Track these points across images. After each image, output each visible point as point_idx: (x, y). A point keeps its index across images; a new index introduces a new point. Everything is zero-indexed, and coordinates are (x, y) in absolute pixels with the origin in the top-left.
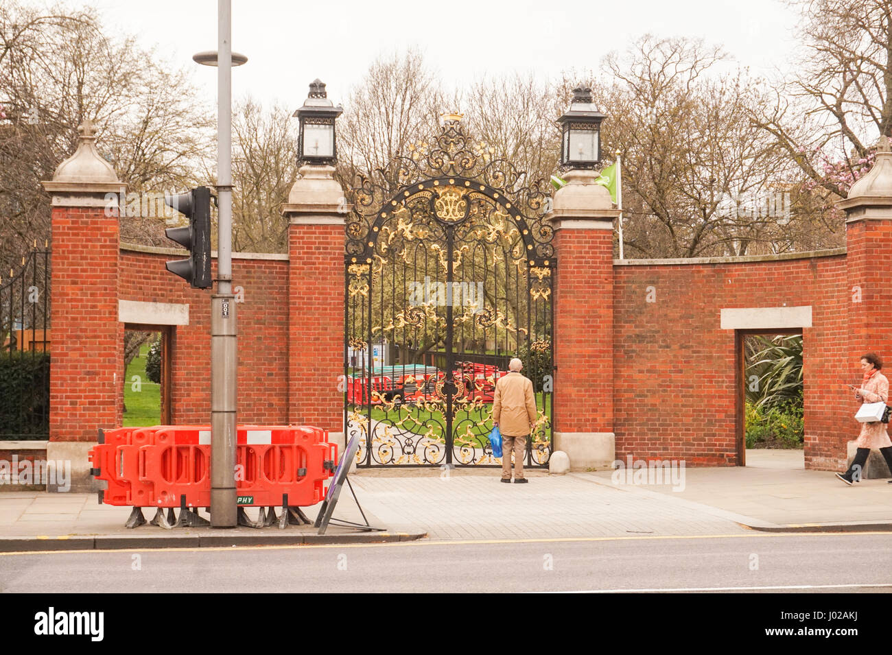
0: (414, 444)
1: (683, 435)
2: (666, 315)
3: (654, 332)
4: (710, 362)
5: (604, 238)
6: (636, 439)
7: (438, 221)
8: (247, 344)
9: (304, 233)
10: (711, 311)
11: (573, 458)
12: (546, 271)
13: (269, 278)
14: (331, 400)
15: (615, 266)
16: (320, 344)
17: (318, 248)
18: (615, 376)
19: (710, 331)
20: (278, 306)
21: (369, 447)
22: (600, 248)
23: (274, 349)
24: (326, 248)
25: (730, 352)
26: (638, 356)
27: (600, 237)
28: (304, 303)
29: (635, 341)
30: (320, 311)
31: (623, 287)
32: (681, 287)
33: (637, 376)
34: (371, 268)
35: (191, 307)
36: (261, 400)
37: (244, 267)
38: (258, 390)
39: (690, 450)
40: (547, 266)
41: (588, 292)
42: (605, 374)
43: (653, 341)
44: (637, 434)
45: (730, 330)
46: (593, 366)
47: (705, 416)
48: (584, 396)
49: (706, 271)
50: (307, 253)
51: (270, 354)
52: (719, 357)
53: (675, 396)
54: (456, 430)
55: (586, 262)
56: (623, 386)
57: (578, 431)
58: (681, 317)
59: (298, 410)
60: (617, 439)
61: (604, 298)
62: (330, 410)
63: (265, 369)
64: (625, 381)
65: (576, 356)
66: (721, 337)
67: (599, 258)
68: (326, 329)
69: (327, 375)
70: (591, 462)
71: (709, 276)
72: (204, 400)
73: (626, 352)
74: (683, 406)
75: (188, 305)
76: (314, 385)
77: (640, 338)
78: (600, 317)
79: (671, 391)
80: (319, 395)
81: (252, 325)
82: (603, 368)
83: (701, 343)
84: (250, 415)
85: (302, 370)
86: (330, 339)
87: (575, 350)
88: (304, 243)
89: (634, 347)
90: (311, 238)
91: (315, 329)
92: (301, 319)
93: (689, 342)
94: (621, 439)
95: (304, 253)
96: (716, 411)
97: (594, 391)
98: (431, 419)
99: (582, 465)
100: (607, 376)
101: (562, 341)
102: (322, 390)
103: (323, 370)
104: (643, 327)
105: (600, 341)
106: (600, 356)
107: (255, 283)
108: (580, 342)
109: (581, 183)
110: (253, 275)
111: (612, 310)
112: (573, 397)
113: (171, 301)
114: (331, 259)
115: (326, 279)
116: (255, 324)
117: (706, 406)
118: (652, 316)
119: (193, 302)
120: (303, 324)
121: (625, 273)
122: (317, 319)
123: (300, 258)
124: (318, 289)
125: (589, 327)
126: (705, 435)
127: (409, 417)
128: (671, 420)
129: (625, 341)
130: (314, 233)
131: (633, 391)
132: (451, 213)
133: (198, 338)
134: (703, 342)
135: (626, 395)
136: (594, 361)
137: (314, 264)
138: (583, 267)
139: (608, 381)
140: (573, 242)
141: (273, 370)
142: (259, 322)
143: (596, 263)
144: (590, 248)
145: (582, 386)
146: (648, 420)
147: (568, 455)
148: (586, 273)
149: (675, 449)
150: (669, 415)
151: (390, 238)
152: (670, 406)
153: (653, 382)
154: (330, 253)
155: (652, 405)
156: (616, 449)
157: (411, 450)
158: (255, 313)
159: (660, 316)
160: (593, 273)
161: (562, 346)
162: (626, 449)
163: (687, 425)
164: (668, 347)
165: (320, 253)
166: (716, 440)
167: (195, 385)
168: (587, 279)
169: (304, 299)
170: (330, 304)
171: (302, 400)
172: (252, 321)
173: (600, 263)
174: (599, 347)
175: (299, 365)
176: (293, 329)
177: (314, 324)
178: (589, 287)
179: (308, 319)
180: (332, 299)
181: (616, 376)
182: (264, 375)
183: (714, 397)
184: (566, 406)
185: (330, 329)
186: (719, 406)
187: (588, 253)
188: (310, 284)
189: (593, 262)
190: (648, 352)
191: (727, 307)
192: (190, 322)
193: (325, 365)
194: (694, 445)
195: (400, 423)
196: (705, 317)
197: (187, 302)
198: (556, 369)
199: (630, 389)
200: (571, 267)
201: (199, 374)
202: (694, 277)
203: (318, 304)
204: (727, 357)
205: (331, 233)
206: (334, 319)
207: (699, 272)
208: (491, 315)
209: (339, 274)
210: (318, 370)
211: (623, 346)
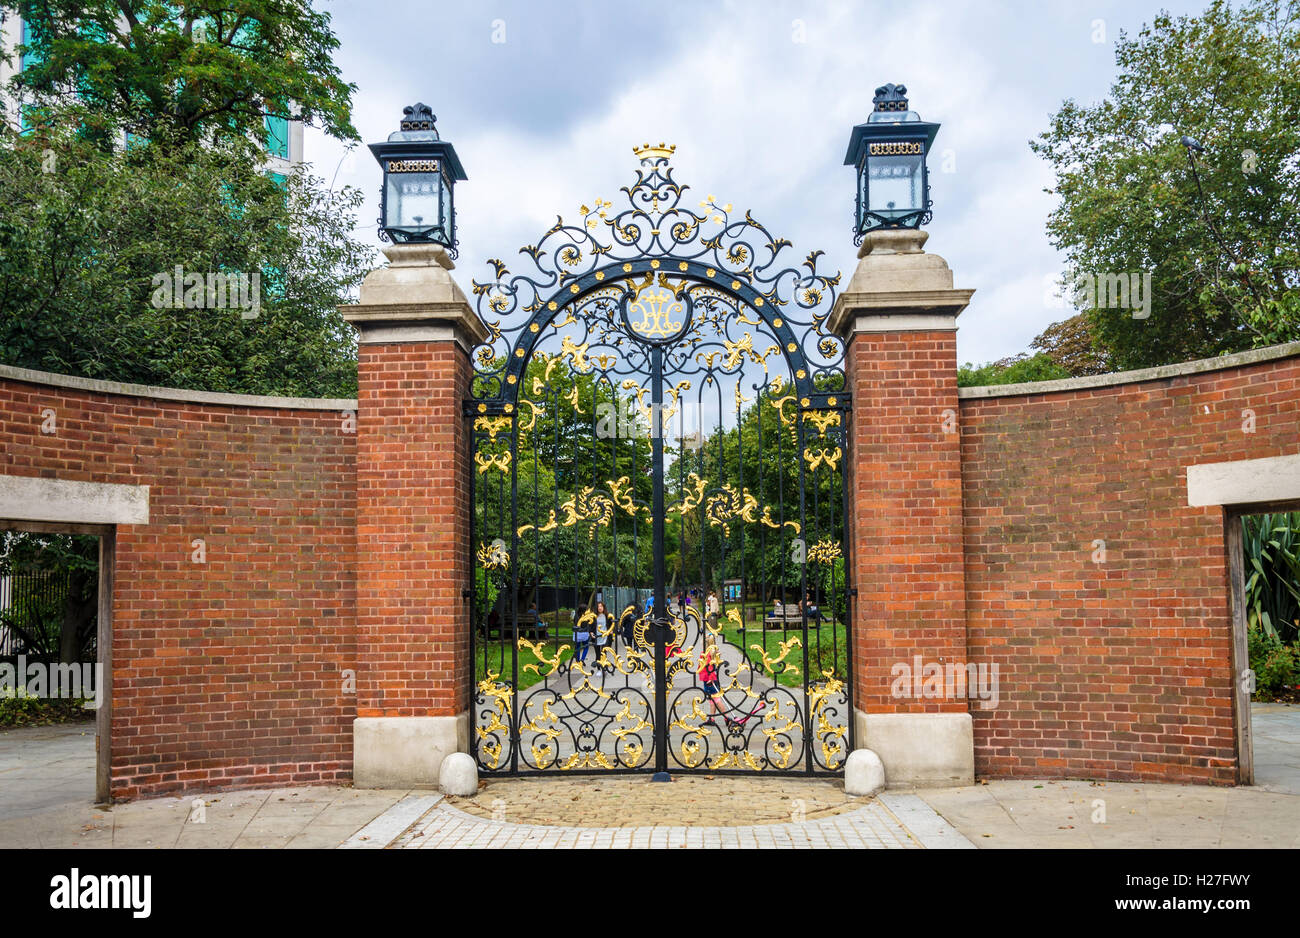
0: (597, 733)
1: (1110, 717)
2: (1067, 486)
3: (1043, 519)
4: (1166, 574)
5: (940, 346)
6: (1014, 724)
7: (634, 337)
8: (282, 559)
9: (383, 359)
10: (1164, 473)
11: (891, 762)
12: (833, 417)
13: (326, 442)
14: (433, 657)
15: (962, 401)
16: (413, 557)
17: (407, 385)
18: (968, 606)
19: (1163, 513)
20: (343, 492)
21: (515, 740)
22: (933, 365)
23: (334, 567)
24: (422, 385)
25: (1212, 551)
26: (1013, 566)
27: (931, 346)
28: (383, 484)
29: (1006, 538)
30: (412, 497)
31: (978, 439)
32: (1096, 431)
33: (1013, 604)
34: (515, 423)
35: (153, 491)
36: (310, 658)
37: (276, 422)
38: (304, 641)
39: (1128, 747)
40: (833, 409)
41: (912, 448)
42: (950, 602)
43: (1043, 535)
44: (1014, 715)
45: (1211, 509)
46: (924, 587)
47: (1158, 681)
48: (909, 643)
49: (1149, 395)
50: (387, 394)
51: (328, 576)
52: (1186, 564)
53: (1091, 642)
54: (673, 707)
55: (907, 393)
56: (985, 623)
57: (899, 711)
58: (1098, 490)
59: (374, 676)
60: (976, 724)
61: (943, 457)
62: (431, 675)
63: (319, 604)
64: (987, 614)
65: (891, 568)
66: (1192, 521)
67: (931, 383)
68: (422, 529)
69: (425, 612)
70: (926, 771)
71: (1157, 404)
72: (186, 661)
73: (990, 560)
74: (1109, 661)
75: (147, 487)
76: (401, 630)
77: (1016, 532)
78: (937, 494)
79: (1083, 633)
80: (411, 649)
81: (293, 525)
82: (946, 589)
83: (1146, 536)
84: (288, 686)
85: (380, 603)
86: (430, 547)
87: (889, 556)
88: (382, 377)
89: (1005, 550)
90: (394, 367)
91: (402, 530)
92: (378, 512)
93: (1119, 536)
94: (984, 724)
95: (383, 394)
96: (1186, 672)
97: (928, 634)
98: (627, 688)
99: (910, 776)
100: (954, 605)
101: (863, 541)
102: (416, 639)
103: (417, 603)
104: (1020, 511)
105: (938, 540)
106: (939, 569)
107: (298, 450)
108: (898, 541)
109: (893, 251)
110: (294, 436)
111: (959, 481)
112: (888, 646)
113: (101, 479)
114: (431, 403)
115: (421, 439)
116: (299, 522)
117: (1160, 660)
118: (1039, 490)
119: (159, 482)
120: (383, 521)
121: (982, 412)
122: (407, 511)
123: (375, 404)
124: (407, 457)
125: (915, 513)
126: (1161, 719)
127: (586, 684)
128: (1084, 688)
129: (986, 539)
130: (401, 358)
131: (1005, 633)
132: (656, 324)
133: (171, 549)
134: (1148, 534)
135: (992, 641)
136: (927, 578)
137: (400, 412)
138: (899, 402)
139: (957, 614)
140: (881, 357)
141: (333, 604)
142: (306, 519)
143: (925, 393)
144: (913, 365)
145: (905, 625)
146: (1037, 687)
147: (880, 758)
148: (905, 412)
149: (1094, 745)
150: (1080, 678)
151: (549, 369)
152: (1081, 660)
153: (1043, 614)
154: (428, 393)
155: (1044, 659)
156: (976, 742)
157: (590, 742)
158: (300, 504)
159: (1053, 490)
160: (920, 412)
161: (865, 552)
162: (994, 743)
163: (1121, 698)
164: (1073, 547)
165: (411, 394)
166: (1185, 730)
167: (163, 634)
168: (909, 424)
169: (382, 475)
170: (429, 484)
171: (380, 658)
172: (294, 519)
173: (934, 393)
174: (936, 550)
175: (375, 595)
176: (362, 531)
177: (400, 520)
178: (914, 439)
179: (389, 511)
180: (433, 474)
181: (970, 605)
182: (317, 613)
183: (1176, 643)
184: (875, 663)
185: (430, 527)
186: (1192, 662)
187: (908, 375)
188: (392, 448)
189: (920, 393)
190: (1032, 557)
191: (1200, 462)
192: (152, 518)
193: (421, 595)
194: (1136, 738)
195: (571, 695)
196: (1153, 483)
197: (144, 482)
198: (856, 594)
199: (1000, 628)
200: (878, 402)
201: (174, 615)
202: (1124, 409)
203: (409, 484)
204: (1205, 562)
205: (429, 357)
206: (437, 511)
207: (1135, 398)
208: (732, 501)
209: (445, 429)
210: (409, 603)
211: (983, 549)
